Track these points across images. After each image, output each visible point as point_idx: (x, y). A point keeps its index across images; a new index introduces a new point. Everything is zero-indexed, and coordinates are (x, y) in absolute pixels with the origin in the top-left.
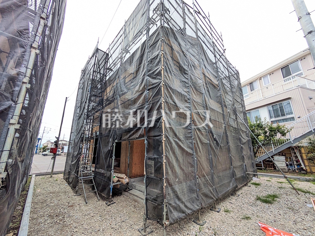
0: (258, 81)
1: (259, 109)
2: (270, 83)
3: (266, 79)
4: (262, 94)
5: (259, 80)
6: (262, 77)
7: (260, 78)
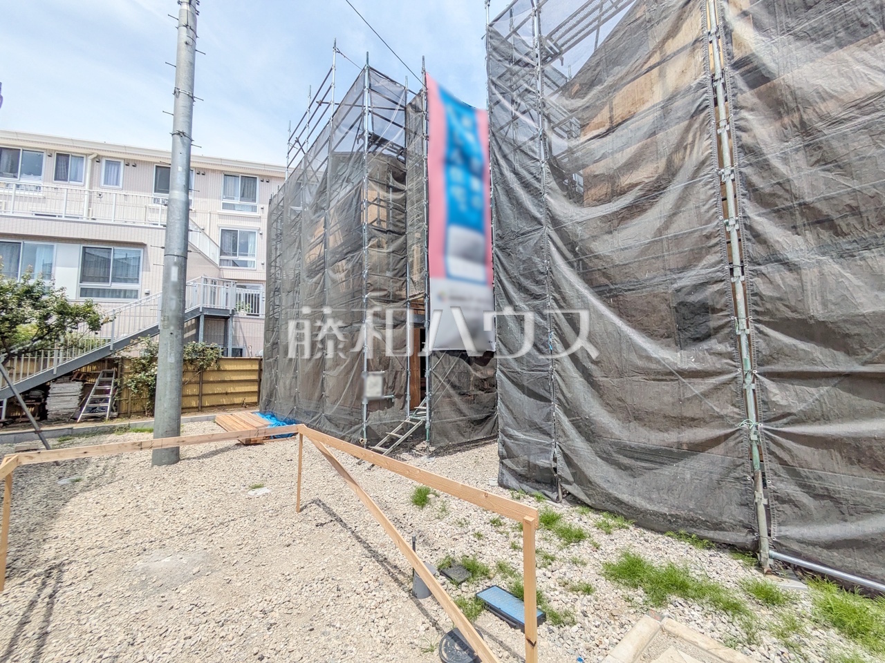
0: (89, 161)
1: (55, 244)
2: (121, 186)
3: (113, 168)
4: (90, 206)
5: (93, 160)
6: (105, 157)
7: (98, 156)
